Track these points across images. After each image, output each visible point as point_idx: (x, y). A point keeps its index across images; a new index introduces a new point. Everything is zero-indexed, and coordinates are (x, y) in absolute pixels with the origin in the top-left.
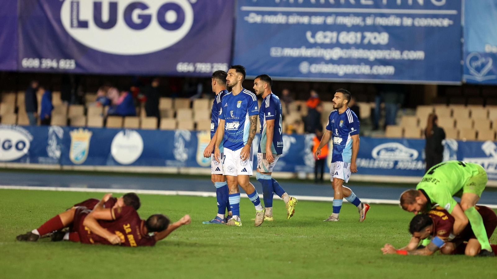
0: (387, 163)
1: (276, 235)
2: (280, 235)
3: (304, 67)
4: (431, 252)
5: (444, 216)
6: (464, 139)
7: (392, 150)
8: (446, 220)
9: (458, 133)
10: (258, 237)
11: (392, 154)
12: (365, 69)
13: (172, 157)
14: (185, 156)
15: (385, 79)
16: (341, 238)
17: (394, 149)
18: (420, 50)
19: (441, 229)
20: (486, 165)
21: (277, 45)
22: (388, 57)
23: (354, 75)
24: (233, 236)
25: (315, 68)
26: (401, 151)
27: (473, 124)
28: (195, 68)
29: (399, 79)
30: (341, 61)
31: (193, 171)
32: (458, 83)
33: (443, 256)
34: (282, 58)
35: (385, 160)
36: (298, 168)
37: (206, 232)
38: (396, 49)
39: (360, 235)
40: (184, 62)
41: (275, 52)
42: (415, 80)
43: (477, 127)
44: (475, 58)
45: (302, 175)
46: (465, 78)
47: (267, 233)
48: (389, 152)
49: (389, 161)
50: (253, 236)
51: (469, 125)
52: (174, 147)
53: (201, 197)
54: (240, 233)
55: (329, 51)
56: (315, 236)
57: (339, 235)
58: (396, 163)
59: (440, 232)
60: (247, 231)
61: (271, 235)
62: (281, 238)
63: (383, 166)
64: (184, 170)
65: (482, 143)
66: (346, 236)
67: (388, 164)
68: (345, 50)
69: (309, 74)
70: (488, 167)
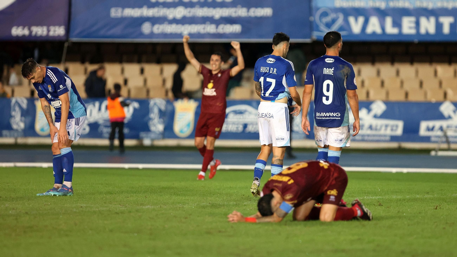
0: (236, 126)
1: (121, 206)
2: (125, 206)
3: (146, 28)
4: (281, 219)
5: (289, 180)
7: (241, 113)
8: (292, 184)
10: (102, 209)
11: (241, 117)
12: (211, 29)
13: (9, 127)
14: (22, 125)
15: (231, 38)
16: (190, 206)
17: (242, 111)
18: (267, 6)
19: (287, 194)
21: (117, 5)
22: (234, 15)
23: (199, 35)
24: (75, 209)
25: (158, 29)
26: (250, 113)
28: (31, 32)
29: (246, 38)
30: (184, 21)
31: (31, 141)
32: (308, 40)
33: (296, 222)
34: (123, 19)
35: (233, 123)
36: (142, 134)
37: (46, 205)
38: (243, 6)
39: (210, 203)
40: (18, 26)
41: (115, 13)
42: (262, 38)
44: (325, 14)
45: (147, 142)
46: (315, 35)
47: (111, 204)
48: (238, 115)
49: (237, 124)
50: (96, 208)
52: (11, 116)
53: (41, 168)
54: (82, 205)
55: (172, 10)
56: (162, 206)
57: (188, 204)
58: (245, 126)
59: (286, 196)
60: (90, 202)
61: (115, 206)
62: (126, 209)
63: (232, 129)
64: (21, 141)
66: (194, 204)
67: (237, 128)
68: (189, 9)
69: (152, 35)
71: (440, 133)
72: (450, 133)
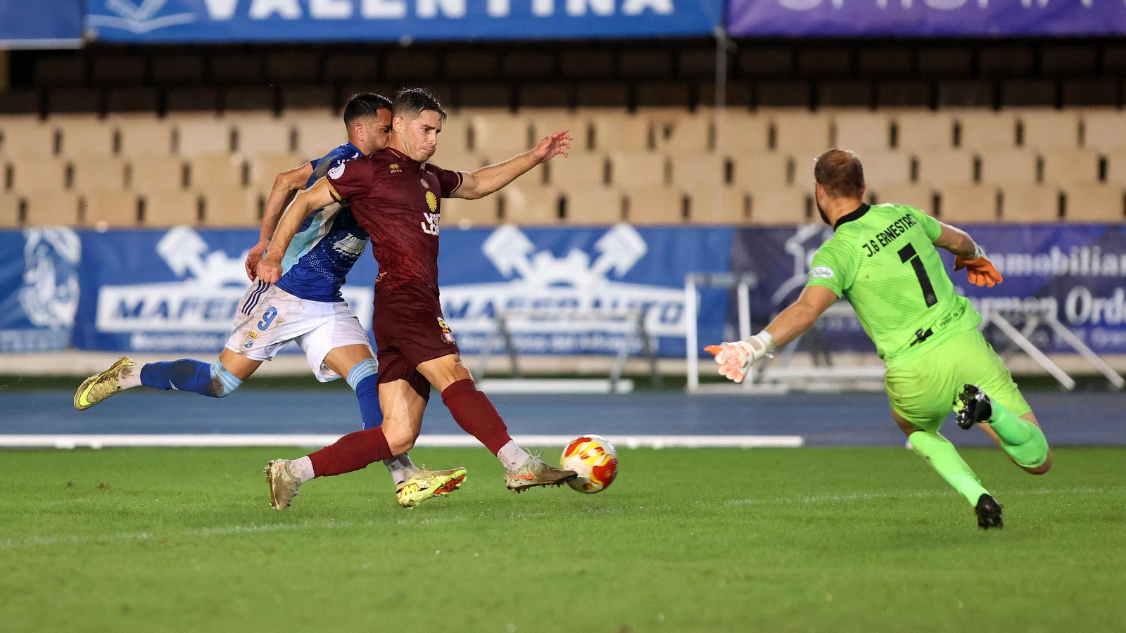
6: (102, 226)
9: (82, 205)
20: (174, 308)
27: (128, 172)
32: (74, 43)
43: (142, 185)
46: (95, 25)
51: (116, 180)
65: (161, 233)
70: (180, 314)
71: (485, 324)
72: (517, 324)
